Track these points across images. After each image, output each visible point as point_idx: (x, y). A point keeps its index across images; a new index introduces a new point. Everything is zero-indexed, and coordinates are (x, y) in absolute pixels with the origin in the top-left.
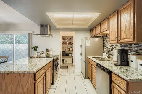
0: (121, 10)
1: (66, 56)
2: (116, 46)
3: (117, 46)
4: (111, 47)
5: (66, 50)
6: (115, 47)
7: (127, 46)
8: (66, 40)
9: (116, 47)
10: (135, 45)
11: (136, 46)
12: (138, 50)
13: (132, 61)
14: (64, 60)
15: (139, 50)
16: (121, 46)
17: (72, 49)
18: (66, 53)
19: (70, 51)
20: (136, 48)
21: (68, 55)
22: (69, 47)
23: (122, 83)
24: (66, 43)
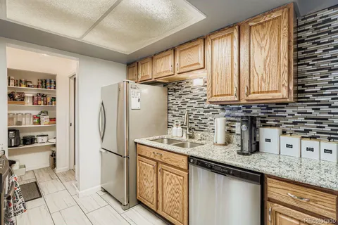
0: (250, 27)
1: (22, 147)
2: (208, 108)
3: (211, 109)
4: (195, 112)
5: (19, 123)
6: (205, 112)
7: (239, 109)
8: (23, 87)
9: (208, 112)
10: (258, 106)
11: (262, 109)
12: (265, 118)
13: (268, 140)
14: (14, 162)
15: (269, 116)
16: (223, 109)
17: (53, 120)
18: (22, 136)
19: (42, 125)
20: (262, 113)
21: (31, 140)
22: (36, 113)
23: (315, 201)
24: (22, 99)
